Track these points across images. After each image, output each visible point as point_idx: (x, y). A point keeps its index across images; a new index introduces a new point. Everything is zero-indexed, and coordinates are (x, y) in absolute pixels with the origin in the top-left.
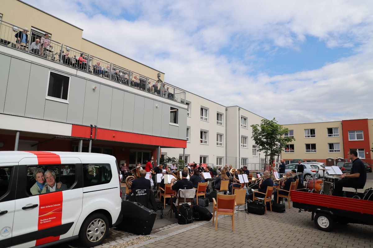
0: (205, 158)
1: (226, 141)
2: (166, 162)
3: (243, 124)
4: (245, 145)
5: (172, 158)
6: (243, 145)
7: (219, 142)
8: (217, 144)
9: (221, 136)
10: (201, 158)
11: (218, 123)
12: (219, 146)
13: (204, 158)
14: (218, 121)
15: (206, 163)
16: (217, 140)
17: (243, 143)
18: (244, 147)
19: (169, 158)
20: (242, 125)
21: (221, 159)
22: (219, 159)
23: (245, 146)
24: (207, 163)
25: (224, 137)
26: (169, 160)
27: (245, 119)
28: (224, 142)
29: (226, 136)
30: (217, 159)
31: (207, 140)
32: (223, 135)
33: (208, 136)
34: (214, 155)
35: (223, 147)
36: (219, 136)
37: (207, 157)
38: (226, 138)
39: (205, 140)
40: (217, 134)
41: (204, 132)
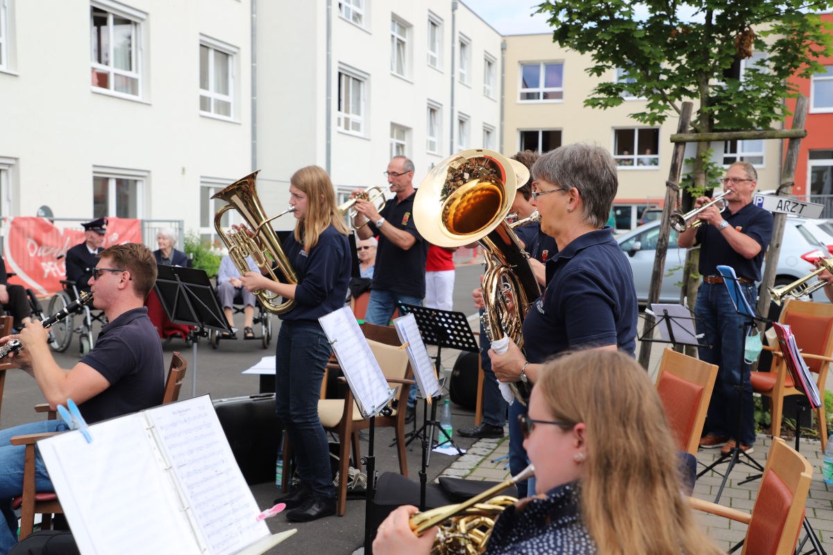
0: (126, 187)
1: (254, 93)
4: (353, 117)
6: (347, 120)
7: (212, 94)
8: (204, 103)
9: (224, 55)
10: (101, 184)
12: (212, 114)
13: (119, 182)
15: (135, 215)
16: (204, 83)
17: (347, 111)
18: (351, 132)
20: (344, 3)
23: (357, 126)
24: (140, 216)
25: (241, 68)
28: (239, 95)
29: (254, 60)
30: (204, 192)
31: (137, 72)
32: (235, 53)
33: (141, 49)
34: (183, 170)
35: (239, 124)
36: (216, 57)
37: (142, 181)
38: (254, 70)
39: (126, 70)
40: (201, 45)
41: (114, 15)
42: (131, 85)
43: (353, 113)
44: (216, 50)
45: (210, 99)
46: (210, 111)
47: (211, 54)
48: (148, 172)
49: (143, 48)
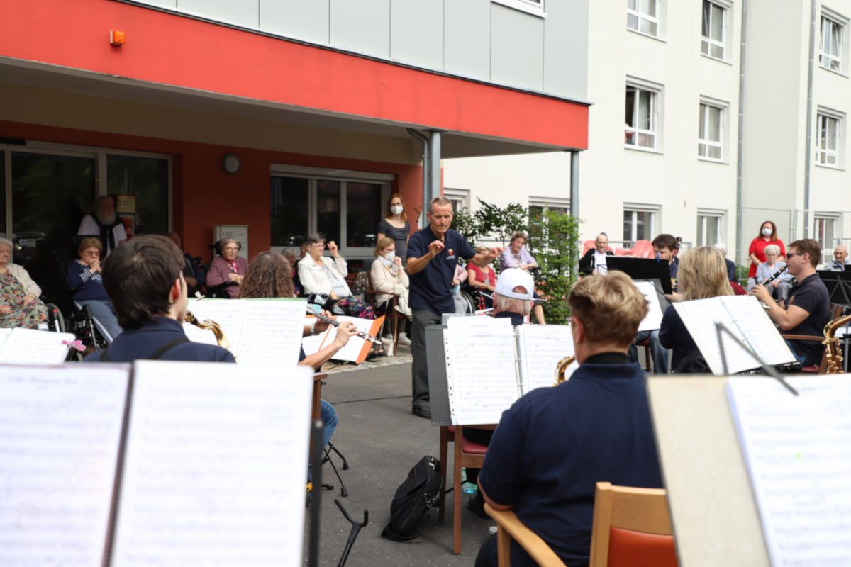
0: (644, 218)
1: (740, 138)
2: (474, 234)
3: (827, 51)
4: (828, 151)
5: (503, 206)
6: (823, 154)
7: (707, 142)
8: (701, 150)
9: (717, 110)
11: (704, 46)
12: (707, 158)
13: (640, 214)
14: (705, 39)
16: (701, 134)
17: (823, 146)
18: (827, 164)
19: (490, 209)
20: (824, 55)
21: (714, 220)
22: (705, 221)
23: (832, 160)
25: (730, 119)
26: (490, 219)
27: (837, 27)
28: (729, 141)
29: (741, 111)
30: (700, 219)
31: (653, 130)
32: (725, 107)
33: (657, 113)
34: (685, 203)
35: (727, 164)
36: (710, 111)
37: (655, 213)
38: (741, 119)
39: (645, 129)
40: (701, 104)
41: (640, 89)
42: (648, 140)
43: (829, 148)
44: (711, 107)
45: (705, 145)
46: (705, 155)
47: (707, 109)
48: (660, 206)
49: (659, 110)
